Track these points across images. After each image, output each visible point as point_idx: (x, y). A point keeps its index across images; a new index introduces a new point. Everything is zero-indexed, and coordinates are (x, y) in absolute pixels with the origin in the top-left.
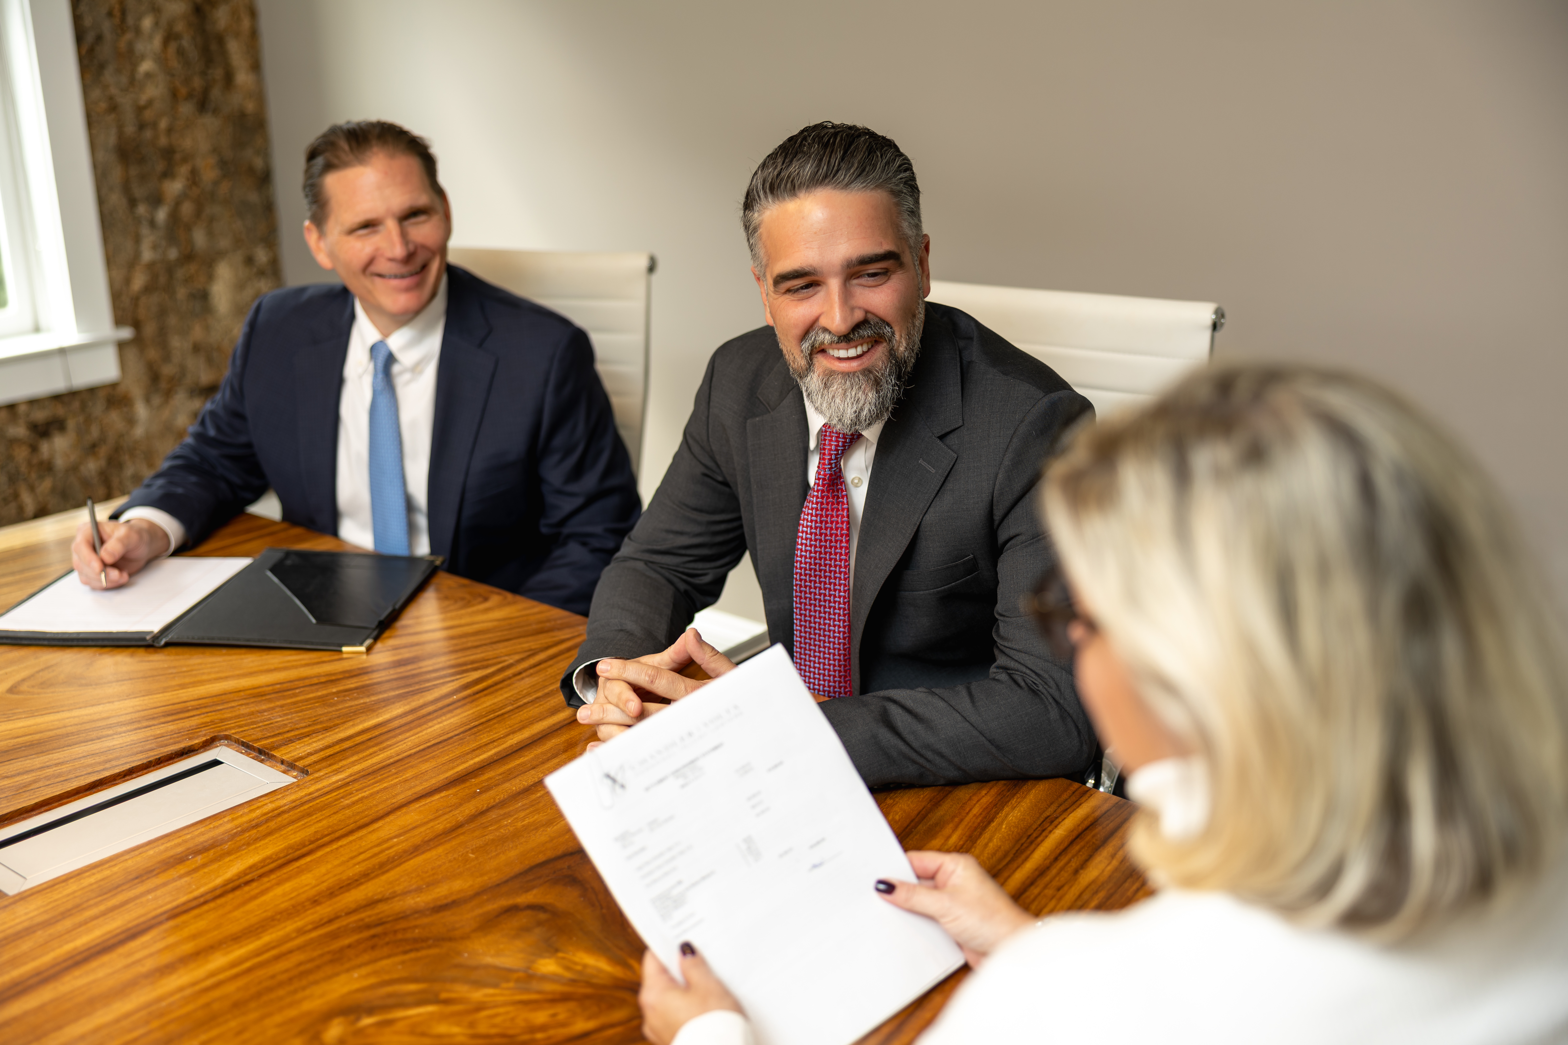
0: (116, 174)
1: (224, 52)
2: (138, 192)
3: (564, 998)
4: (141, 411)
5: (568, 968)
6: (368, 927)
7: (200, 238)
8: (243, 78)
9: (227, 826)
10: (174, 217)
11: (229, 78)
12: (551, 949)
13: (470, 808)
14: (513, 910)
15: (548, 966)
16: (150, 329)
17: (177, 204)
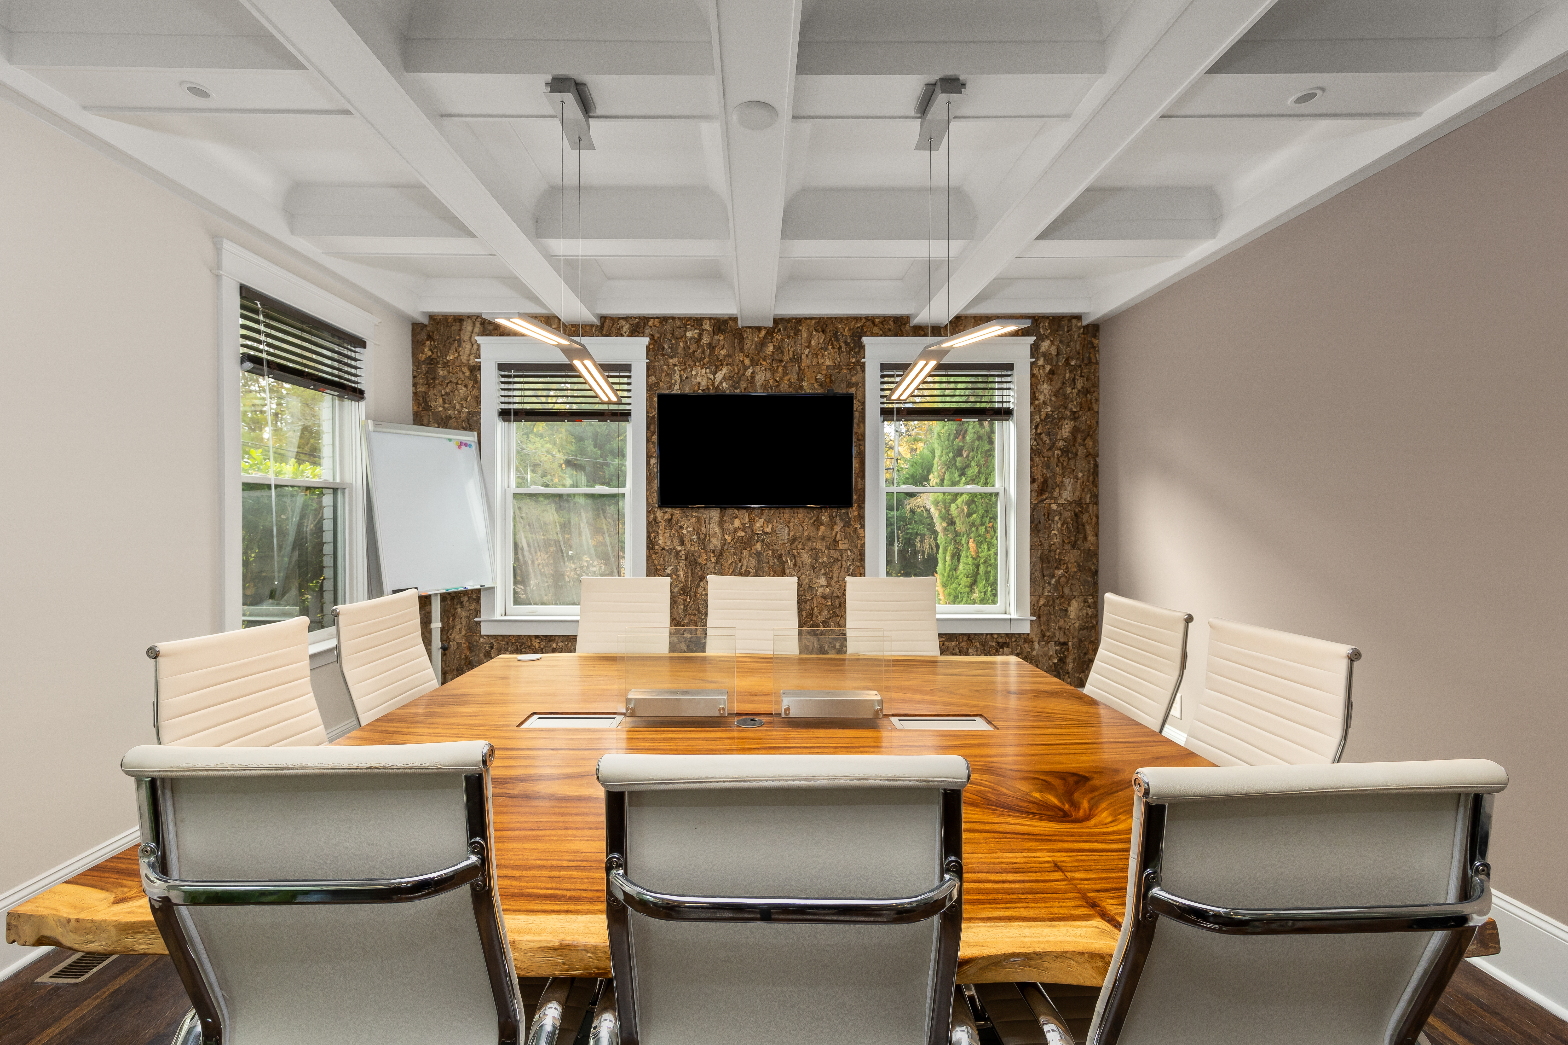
0: (1039, 565)
1: (1084, 530)
2: (1046, 573)
3: (1034, 803)
4: (1036, 646)
5: (1042, 797)
6: (987, 767)
7: (1067, 591)
8: (1091, 538)
9: (965, 733)
10: (1058, 582)
11: (1085, 538)
12: (1040, 791)
13: (1044, 752)
14: (1037, 779)
15: (1037, 795)
16: (1043, 619)
17: (1060, 578)
